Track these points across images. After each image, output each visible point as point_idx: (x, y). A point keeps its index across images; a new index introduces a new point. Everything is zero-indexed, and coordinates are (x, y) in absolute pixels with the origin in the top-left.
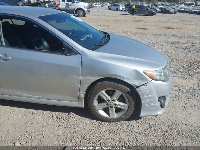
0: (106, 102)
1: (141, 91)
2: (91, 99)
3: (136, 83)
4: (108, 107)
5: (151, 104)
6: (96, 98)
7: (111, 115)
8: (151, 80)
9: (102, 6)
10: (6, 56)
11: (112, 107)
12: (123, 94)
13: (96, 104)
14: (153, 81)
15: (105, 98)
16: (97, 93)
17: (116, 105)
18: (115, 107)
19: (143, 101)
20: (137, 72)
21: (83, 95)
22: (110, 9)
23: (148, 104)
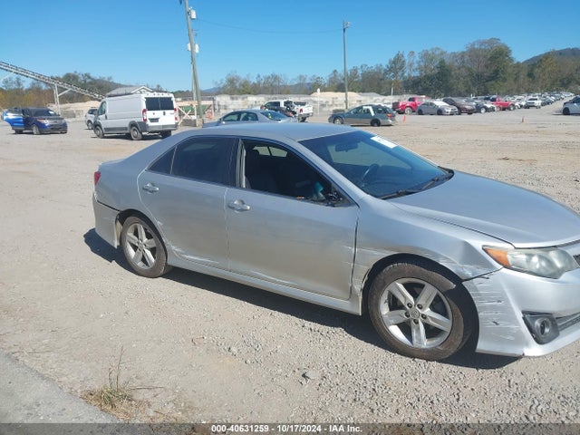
0: (405, 309)
1: (476, 289)
2: (375, 297)
3: (466, 271)
4: (409, 321)
5: (502, 324)
6: (385, 297)
7: (415, 340)
8: (500, 266)
9: (546, 103)
10: (243, 203)
11: (417, 323)
12: (441, 295)
13: (384, 310)
14: (505, 271)
15: (402, 300)
16: (385, 285)
17: (424, 317)
18: (423, 323)
19: (481, 315)
20: (468, 247)
21: (358, 287)
22: (566, 112)
23: (497, 324)
